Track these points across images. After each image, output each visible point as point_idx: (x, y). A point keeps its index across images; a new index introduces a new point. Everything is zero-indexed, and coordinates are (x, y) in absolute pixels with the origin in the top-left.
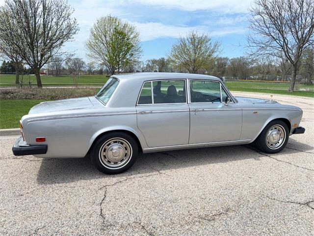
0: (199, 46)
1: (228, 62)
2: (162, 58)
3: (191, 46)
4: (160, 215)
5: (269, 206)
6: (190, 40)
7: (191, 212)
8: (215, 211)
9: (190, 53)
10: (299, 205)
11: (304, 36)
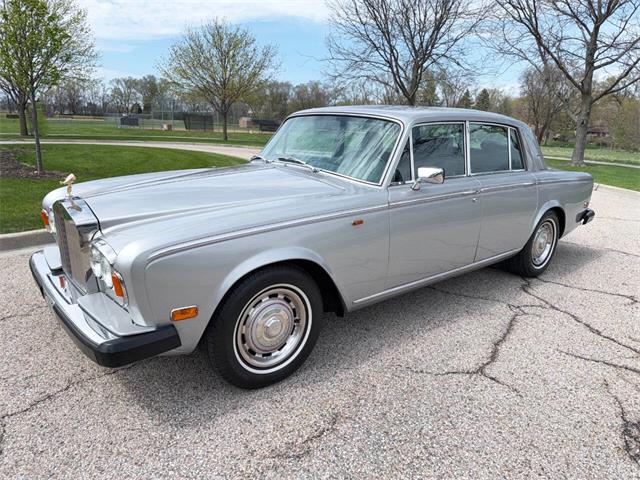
0: (231, 53)
1: (291, 91)
2: (150, 77)
3: (214, 51)
4: (171, 473)
5: (415, 389)
6: (210, 37)
7: (252, 445)
8: (309, 429)
9: (212, 64)
10: (468, 376)
11: (424, 44)
